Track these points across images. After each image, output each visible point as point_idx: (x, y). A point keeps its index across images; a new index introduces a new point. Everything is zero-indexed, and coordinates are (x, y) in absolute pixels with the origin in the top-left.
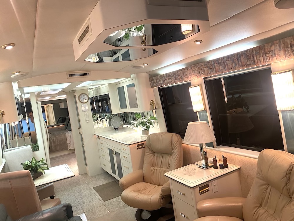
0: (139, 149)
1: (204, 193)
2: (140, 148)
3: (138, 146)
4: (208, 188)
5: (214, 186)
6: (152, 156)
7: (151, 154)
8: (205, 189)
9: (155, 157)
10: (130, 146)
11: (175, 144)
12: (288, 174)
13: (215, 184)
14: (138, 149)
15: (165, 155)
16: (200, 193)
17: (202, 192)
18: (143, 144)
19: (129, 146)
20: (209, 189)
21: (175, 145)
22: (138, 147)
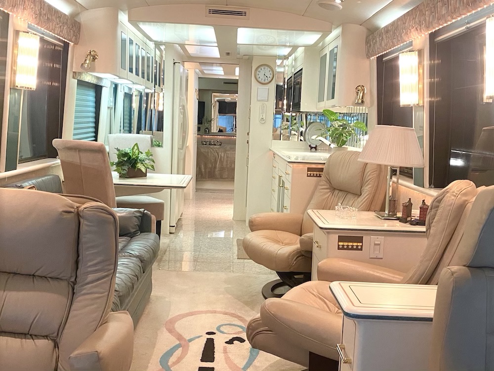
0: (310, 176)
1: (348, 249)
2: (313, 176)
3: (309, 169)
4: (361, 244)
5: (375, 244)
6: (327, 193)
7: (329, 190)
8: (352, 242)
9: (333, 196)
10: (293, 166)
11: (368, 174)
12: (434, 208)
13: (376, 242)
14: (308, 176)
15: (349, 196)
16: (339, 245)
17: (343, 246)
18: (321, 170)
19: (291, 165)
20: (362, 246)
21: (368, 177)
22: (309, 173)
